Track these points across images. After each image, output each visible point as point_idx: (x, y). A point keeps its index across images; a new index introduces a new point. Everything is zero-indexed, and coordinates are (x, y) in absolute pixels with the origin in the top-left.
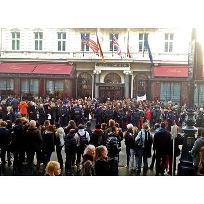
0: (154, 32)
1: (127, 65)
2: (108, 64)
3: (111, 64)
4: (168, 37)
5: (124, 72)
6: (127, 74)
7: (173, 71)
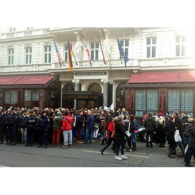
0: (135, 37)
1: (103, 72)
2: (86, 73)
3: (89, 73)
4: (150, 42)
5: (102, 81)
6: (105, 82)
7: (152, 77)
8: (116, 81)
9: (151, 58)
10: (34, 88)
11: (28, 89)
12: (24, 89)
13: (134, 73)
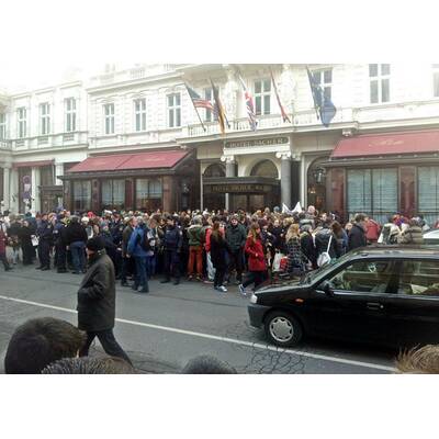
1: (281, 139)
2: (247, 142)
3: (252, 142)
4: (376, 70)
5: (278, 156)
6: (284, 158)
8: (305, 155)
9: (380, 103)
10: (152, 176)
11: (142, 177)
12: (135, 178)
13: (344, 136)
